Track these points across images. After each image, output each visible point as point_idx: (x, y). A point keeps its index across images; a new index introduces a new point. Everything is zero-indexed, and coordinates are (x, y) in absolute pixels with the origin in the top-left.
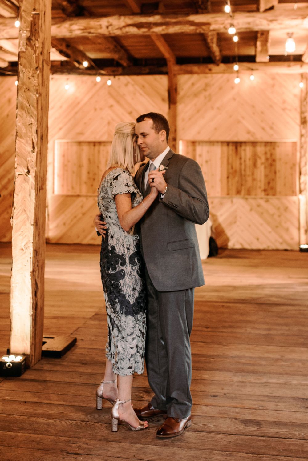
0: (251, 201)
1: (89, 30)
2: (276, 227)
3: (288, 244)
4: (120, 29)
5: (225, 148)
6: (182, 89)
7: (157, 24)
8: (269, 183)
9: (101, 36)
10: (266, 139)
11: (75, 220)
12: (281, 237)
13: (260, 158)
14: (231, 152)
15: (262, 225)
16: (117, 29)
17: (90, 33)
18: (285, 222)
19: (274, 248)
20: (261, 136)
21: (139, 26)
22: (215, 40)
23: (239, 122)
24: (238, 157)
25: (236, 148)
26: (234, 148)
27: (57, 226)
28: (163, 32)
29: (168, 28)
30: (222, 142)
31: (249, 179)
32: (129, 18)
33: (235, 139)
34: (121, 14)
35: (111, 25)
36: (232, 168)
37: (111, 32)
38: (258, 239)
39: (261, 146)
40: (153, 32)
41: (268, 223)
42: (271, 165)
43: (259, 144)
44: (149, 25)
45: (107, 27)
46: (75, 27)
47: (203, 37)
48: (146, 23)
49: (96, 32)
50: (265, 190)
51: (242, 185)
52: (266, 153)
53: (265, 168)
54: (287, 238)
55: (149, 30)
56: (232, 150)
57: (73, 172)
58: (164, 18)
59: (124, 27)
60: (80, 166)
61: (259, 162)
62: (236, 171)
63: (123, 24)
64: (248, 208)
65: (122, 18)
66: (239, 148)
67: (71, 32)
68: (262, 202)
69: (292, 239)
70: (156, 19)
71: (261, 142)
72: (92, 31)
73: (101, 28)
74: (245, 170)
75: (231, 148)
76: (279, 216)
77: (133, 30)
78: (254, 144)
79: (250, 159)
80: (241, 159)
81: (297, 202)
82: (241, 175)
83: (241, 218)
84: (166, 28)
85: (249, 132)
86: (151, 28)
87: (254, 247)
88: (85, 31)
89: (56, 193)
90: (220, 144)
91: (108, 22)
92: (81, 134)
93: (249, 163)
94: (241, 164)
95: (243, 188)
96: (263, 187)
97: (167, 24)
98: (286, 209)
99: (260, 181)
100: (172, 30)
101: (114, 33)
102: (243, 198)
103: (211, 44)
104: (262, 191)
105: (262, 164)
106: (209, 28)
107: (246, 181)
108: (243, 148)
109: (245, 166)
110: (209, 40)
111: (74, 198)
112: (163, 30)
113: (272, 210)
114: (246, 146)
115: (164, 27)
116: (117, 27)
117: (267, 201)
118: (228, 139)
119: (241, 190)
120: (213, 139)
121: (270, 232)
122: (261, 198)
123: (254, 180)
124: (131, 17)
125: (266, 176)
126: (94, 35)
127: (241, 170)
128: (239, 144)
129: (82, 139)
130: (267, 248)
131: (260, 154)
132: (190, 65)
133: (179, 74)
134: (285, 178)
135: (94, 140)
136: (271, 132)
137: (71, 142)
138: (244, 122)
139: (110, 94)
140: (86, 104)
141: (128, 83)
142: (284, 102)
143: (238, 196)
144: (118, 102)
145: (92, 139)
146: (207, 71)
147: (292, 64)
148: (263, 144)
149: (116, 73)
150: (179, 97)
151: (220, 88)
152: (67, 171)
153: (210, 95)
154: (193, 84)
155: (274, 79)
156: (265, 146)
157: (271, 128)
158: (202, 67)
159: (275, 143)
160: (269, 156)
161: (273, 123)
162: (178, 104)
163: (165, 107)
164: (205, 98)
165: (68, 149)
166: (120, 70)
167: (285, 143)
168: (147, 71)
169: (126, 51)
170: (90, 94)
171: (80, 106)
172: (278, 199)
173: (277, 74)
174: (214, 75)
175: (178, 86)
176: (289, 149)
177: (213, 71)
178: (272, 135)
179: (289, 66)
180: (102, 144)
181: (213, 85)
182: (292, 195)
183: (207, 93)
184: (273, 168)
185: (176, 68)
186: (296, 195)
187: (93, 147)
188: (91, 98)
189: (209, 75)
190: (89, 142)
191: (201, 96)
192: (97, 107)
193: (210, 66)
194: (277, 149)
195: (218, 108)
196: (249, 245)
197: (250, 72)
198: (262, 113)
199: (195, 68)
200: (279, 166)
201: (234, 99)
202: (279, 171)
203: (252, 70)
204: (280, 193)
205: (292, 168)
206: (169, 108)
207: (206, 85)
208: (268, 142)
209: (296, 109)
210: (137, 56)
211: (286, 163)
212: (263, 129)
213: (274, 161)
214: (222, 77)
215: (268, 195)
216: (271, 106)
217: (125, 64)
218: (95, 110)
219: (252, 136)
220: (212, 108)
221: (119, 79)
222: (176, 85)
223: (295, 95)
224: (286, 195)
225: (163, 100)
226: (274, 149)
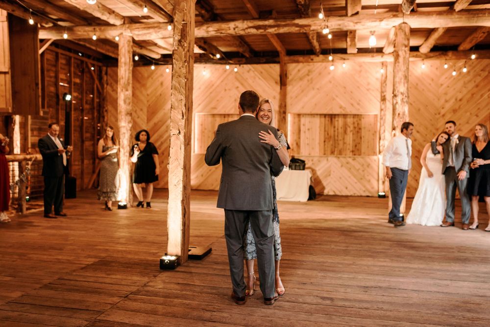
0: (342, 159)
1: (221, 31)
2: (361, 179)
3: (369, 191)
4: (244, 30)
5: (323, 119)
6: (291, 74)
7: (271, 26)
8: (356, 146)
9: (229, 35)
10: (354, 112)
12: (364, 186)
13: (349, 127)
14: (327, 122)
15: (350, 177)
16: (242, 30)
17: (221, 33)
18: (368, 176)
19: (359, 194)
20: (351, 110)
21: (258, 28)
22: (315, 37)
23: (334, 99)
26: (330, 119)
27: (197, 177)
28: (275, 32)
30: (321, 115)
31: (341, 143)
32: (250, 22)
33: (331, 113)
34: (244, 19)
35: (237, 27)
36: (328, 134)
37: (237, 32)
38: (347, 188)
39: (350, 118)
40: (268, 32)
41: (355, 176)
42: (358, 132)
43: (349, 116)
44: (265, 27)
45: (234, 29)
46: (210, 29)
47: (306, 36)
48: (263, 26)
49: (226, 32)
50: (353, 151)
51: (335, 147)
52: (354, 123)
53: (353, 134)
54: (369, 187)
55: (265, 31)
56: (328, 121)
58: (276, 21)
59: (247, 28)
61: (349, 130)
62: (331, 137)
63: (246, 26)
64: (340, 165)
65: (245, 22)
66: (333, 119)
67: (208, 33)
68: (350, 160)
69: (373, 188)
70: (271, 22)
71: (350, 115)
72: (223, 32)
73: (230, 29)
74: (337, 136)
75: (327, 119)
76: (363, 171)
77: (253, 31)
78: (345, 116)
79: (341, 128)
80: (334, 127)
81: (377, 161)
82: (335, 140)
83: (334, 172)
84: (278, 29)
85: (341, 107)
86: (267, 29)
87: (344, 194)
88: (218, 32)
89: (196, 152)
90: (319, 116)
91: (235, 25)
92: (215, 108)
93: (341, 131)
94: (335, 131)
95: (336, 149)
96: (351, 149)
97: (278, 26)
98: (369, 165)
99: (349, 144)
100: (282, 30)
101: (239, 33)
102: (336, 157)
103: (312, 41)
104: (350, 152)
105: (351, 131)
106: (310, 29)
107: (338, 144)
108: (336, 119)
109: (338, 133)
110: (310, 38)
112: (275, 30)
113: (358, 166)
114: (338, 118)
115: (276, 28)
116: (242, 28)
117: (354, 159)
118: (325, 112)
119: (335, 151)
120: (314, 112)
121: (356, 183)
122: (350, 157)
123: (344, 143)
124: (252, 21)
125: (354, 140)
126: (225, 34)
127: (334, 136)
128: (333, 116)
129: (215, 112)
130: (353, 195)
131: (349, 124)
132: (297, 56)
133: (288, 63)
134: (368, 142)
135: (224, 113)
136: (358, 107)
137: (207, 115)
138: (338, 99)
139: (236, 78)
140: (218, 86)
141: (250, 69)
142: (369, 84)
143: (332, 156)
144: (242, 84)
145: (222, 112)
146: (310, 60)
147: (375, 54)
148: (352, 116)
149: (241, 62)
150: (288, 80)
151: (320, 74)
152: (204, 136)
153: (312, 79)
154: (299, 71)
155: (361, 66)
156: (354, 117)
157: (358, 104)
158: (306, 58)
159: (361, 115)
160: (356, 125)
161: (359, 101)
162: (287, 86)
163: (278, 88)
164: (308, 81)
165: (205, 120)
166: (244, 60)
167: (369, 115)
168: (264, 61)
169: (249, 45)
170: (222, 79)
171: (214, 87)
172: (363, 158)
173: (364, 62)
174: (315, 64)
175: (288, 72)
176: (372, 120)
177: (314, 61)
178: (359, 109)
179: (373, 56)
180: (230, 116)
181: (314, 71)
182: (374, 155)
183: (309, 78)
184: (359, 134)
185: (286, 58)
186: (376, 155)
187: (223, 118)
188: (222, 81)
189: (311, 64)
190: (221, 115)
191: (305, 80)
192: (226, 88)
193: (312, 57)
194: (362, 120)
195: (318, 89)
196: (340, 192)
197: (342, 61)
198: (351, 92)
199: (301, 59)
200: (363, 133)
201: (330, 82)
202: (364, 137)
203: (344, 59)
204: (364, 153)
205: (373, 134)
206: (281, 89)
207: (309, 71)
208: (356, 115)
209: (378, 90)
210: (257, 49)
211: (369, 131)
212: (352, 105)
213: (360, 129)
214: (321, 65)
215: (355, 155)
216: (358, 87)
217: (248, 56)
218: (225, 90)
219: (344, 110)
220: (313, 89)
221: (243, 67)
222: (286, 71)
223: (377, 79)
224: (369, 155)
225: (276, 83)
226: (360, 120)
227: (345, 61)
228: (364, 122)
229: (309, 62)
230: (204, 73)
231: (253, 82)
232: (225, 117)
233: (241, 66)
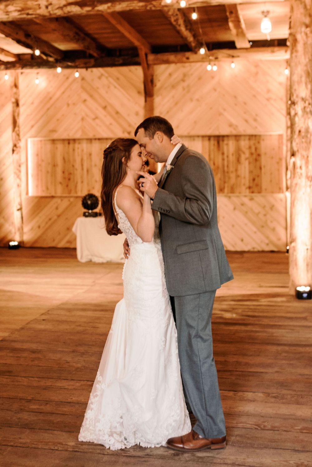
0: (234, 199)
1: (27, 12)
2: (262, 227)
3: (274, 245)
4: (61, 8)
5: (206, 143)
6: (159, 81)
7: (101, 2)
8: (254, 180)
10: (250, 131)
11: (50, 222)
12: (267, 238)
13: (244, 153)
14: (212, 147)
15: (246, 225)
16: (58, 8)
17: (28, 14)
18: (272, 222)
19: (260, 249)
20: (244, 129)
21: (82, 4)
22: (181, 22)
23: (220, 114)
24: (221, 153)
25: (218, 143)
26: (216, 143)
27: (32, 229)
28: (109, 11)
29: (113, 5)
30: (203, 137)
31: (233, 176)
33: (217, 133)
36: (214, 164)
37: (52, 12)
38: (242, 240)
39: (244, 140)
40: (98, 11)
41: (253, 223)
42: (256, 160)
43: (242, 138)
45: (47, 7)
46: (11, 8)
49: (34, 13)
50: (250, 188)
51: (225, 182)
52: (250, 148)
53: (250, 163)
54: (273, 238)
55: (93, 8)
56: (214, 145)
57: (48, 172)
59: (65, 6)
60: (55, 166)
61: (243, 157)
62: (218, 168)
63: (64, 3)
64: (231, 207)
66: (221, 143)
67: (8, 15)
68: (246, 200)
69: (279, 239)
71: (245, 136)
72: (30, 12)
73: (40, 8)
74: (228, 166)
75: (212, 142)
76: (265, 215)
77: (76, 10)
78: (237, 137)
79: (233, 155)
80: (223, 154)
81: (284, 200)
82: (224, 171)
83: (224, 217)
85: (231, 125)
86: (96, 6)
87: (239, 249)
88: (23, 12)
89: (31, 194)
90: (200, 138)
91: (48, 1)
92: (53, 131)
93: (232, 158)
94: (223, 160)
95: (226, 185)
96: (247, 184)
97: (112, 1)
98: (272, 207)
99: (245, 178)
100: (119, 7)
101: (55, 14)
102: (226, 196)
103: (178, 28)
104: (246, 188)
105: (246, 159)
106: (160, 4)
107: (229, 178)
108: (225, 142)
109: (228, 161)
110: (174, 23)
111: (48, 200)
112: (109, 8)
113: (257, 209)
114: (228, 140)
115: (110, 4)
116: (57, 6)
117: (251, 199)
118: (209, 133)
119: (224, 188)
120: (193, 133)
121: (255, 232)
122: (245, 196)
123: (238, 176)
125: (251, 172)
126: (34, 16)
127: (223, 166)
128: (221, 139)
129: (55, 136)
130: (252, 250)
131: (244, 149)
132: (167, 54)
133: (155, 64)
134: (271, 174)
135: (67, 137)
136: (254, 124)
137: (45, 140)
138: (226, 114)
139: (83, 87)
140: (58, 99)
141: (102, 75)
142: (269, 91)
143: (221, 194)
144: (91, 96)
145: (65, 136)
146: (184, 59)
147: (276, 49)
148: (247, 138)
149: (88, 65)
150: (156, 89)
151: (200, 78)
152: (41, 171)
153: (188, 86)
154: (170, 75)
155: (257, 66)
156: (249, 139)
157: (255, 120)
158: (179, 56)
159: (260, 136)
160: (253, 150)
161: (257, 115)
162: (155, 97)
163: (142, 99)
164: (184, 89)
165: (41, 148)
166: (92, 61)
167: (271, 135)
168: (121, 61)
169: (94, 40)
170: (62, 89)
171: (52, 102)
172: (263, 196)
173: (261, 61)
174: (193, 64)
175: (154, 77)
176: (275, 142)
177: (191, 60)
178: (256, 127)
179: (273, 52)
180: (77, 142)
181: (192, 75)
182: (279, 192)
183: (185, 84)
184: (258, 163)
185: (151, 57)
186: (283, 192)
187: (67, 145)
188: (63, 93)
189: (187, 64)
190: (64, 140)
191: (180, 88)
192: (70, 102)
193: (188, 54)
194: (262, 142)
195: (198, 100)
196: (233, 246)
197: (230, 59)
198: (245, 103)
199: (172, 57)
200: (264, 160)
201: (215, 90)
202: (264, 167)
203: (233, 57)
204: (266, 190)
205: (278, 163)
206: (146, 101)
207: (185, 75)
208: (252, 136)
209: (281, 99)
210: (109, 45)
211: (272, 158)
212: (246, 121)
213: (259, 155)
214: (201, 66)
215: (253, 192)
216: (254, 96)
217: (95, 55)
218: (68, 105)
219: (235, 129)
220: (191, 100)
221: (92, 71)
222: (152, 76)
223: (280, 84)
224: (273, 192)
225: (139, 92)
226: (259, 142)
227: (235, 60)
228: (264, 146)
229: (185, 62)
230: (37, 82)
231: (107, 92)
232: (69, 143)
233: (89, 70)
